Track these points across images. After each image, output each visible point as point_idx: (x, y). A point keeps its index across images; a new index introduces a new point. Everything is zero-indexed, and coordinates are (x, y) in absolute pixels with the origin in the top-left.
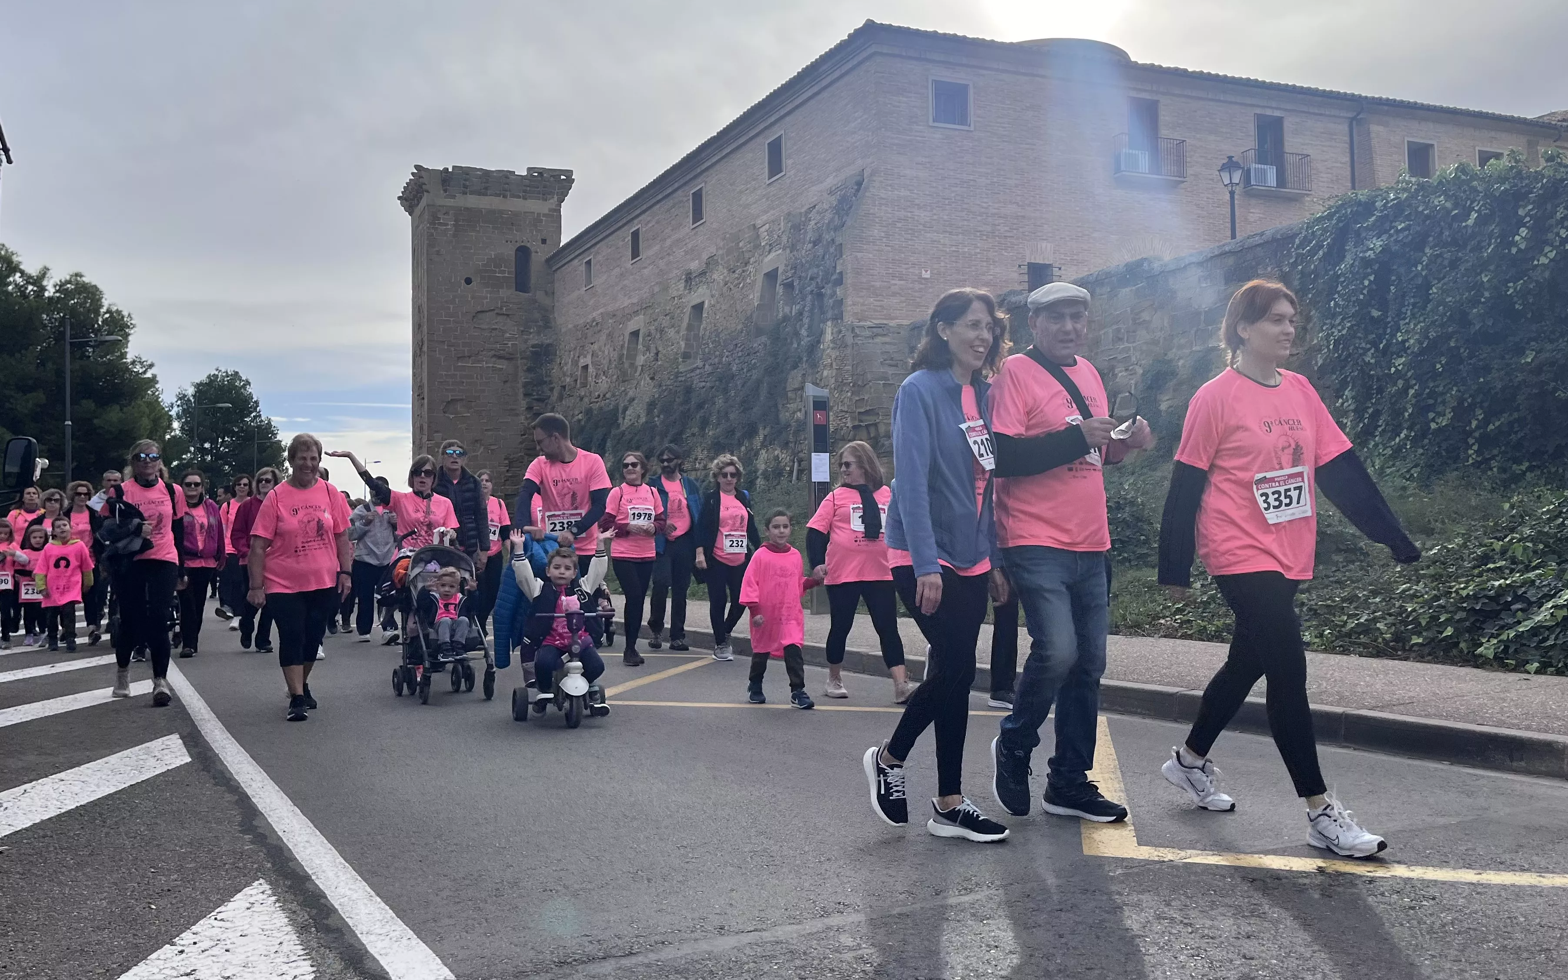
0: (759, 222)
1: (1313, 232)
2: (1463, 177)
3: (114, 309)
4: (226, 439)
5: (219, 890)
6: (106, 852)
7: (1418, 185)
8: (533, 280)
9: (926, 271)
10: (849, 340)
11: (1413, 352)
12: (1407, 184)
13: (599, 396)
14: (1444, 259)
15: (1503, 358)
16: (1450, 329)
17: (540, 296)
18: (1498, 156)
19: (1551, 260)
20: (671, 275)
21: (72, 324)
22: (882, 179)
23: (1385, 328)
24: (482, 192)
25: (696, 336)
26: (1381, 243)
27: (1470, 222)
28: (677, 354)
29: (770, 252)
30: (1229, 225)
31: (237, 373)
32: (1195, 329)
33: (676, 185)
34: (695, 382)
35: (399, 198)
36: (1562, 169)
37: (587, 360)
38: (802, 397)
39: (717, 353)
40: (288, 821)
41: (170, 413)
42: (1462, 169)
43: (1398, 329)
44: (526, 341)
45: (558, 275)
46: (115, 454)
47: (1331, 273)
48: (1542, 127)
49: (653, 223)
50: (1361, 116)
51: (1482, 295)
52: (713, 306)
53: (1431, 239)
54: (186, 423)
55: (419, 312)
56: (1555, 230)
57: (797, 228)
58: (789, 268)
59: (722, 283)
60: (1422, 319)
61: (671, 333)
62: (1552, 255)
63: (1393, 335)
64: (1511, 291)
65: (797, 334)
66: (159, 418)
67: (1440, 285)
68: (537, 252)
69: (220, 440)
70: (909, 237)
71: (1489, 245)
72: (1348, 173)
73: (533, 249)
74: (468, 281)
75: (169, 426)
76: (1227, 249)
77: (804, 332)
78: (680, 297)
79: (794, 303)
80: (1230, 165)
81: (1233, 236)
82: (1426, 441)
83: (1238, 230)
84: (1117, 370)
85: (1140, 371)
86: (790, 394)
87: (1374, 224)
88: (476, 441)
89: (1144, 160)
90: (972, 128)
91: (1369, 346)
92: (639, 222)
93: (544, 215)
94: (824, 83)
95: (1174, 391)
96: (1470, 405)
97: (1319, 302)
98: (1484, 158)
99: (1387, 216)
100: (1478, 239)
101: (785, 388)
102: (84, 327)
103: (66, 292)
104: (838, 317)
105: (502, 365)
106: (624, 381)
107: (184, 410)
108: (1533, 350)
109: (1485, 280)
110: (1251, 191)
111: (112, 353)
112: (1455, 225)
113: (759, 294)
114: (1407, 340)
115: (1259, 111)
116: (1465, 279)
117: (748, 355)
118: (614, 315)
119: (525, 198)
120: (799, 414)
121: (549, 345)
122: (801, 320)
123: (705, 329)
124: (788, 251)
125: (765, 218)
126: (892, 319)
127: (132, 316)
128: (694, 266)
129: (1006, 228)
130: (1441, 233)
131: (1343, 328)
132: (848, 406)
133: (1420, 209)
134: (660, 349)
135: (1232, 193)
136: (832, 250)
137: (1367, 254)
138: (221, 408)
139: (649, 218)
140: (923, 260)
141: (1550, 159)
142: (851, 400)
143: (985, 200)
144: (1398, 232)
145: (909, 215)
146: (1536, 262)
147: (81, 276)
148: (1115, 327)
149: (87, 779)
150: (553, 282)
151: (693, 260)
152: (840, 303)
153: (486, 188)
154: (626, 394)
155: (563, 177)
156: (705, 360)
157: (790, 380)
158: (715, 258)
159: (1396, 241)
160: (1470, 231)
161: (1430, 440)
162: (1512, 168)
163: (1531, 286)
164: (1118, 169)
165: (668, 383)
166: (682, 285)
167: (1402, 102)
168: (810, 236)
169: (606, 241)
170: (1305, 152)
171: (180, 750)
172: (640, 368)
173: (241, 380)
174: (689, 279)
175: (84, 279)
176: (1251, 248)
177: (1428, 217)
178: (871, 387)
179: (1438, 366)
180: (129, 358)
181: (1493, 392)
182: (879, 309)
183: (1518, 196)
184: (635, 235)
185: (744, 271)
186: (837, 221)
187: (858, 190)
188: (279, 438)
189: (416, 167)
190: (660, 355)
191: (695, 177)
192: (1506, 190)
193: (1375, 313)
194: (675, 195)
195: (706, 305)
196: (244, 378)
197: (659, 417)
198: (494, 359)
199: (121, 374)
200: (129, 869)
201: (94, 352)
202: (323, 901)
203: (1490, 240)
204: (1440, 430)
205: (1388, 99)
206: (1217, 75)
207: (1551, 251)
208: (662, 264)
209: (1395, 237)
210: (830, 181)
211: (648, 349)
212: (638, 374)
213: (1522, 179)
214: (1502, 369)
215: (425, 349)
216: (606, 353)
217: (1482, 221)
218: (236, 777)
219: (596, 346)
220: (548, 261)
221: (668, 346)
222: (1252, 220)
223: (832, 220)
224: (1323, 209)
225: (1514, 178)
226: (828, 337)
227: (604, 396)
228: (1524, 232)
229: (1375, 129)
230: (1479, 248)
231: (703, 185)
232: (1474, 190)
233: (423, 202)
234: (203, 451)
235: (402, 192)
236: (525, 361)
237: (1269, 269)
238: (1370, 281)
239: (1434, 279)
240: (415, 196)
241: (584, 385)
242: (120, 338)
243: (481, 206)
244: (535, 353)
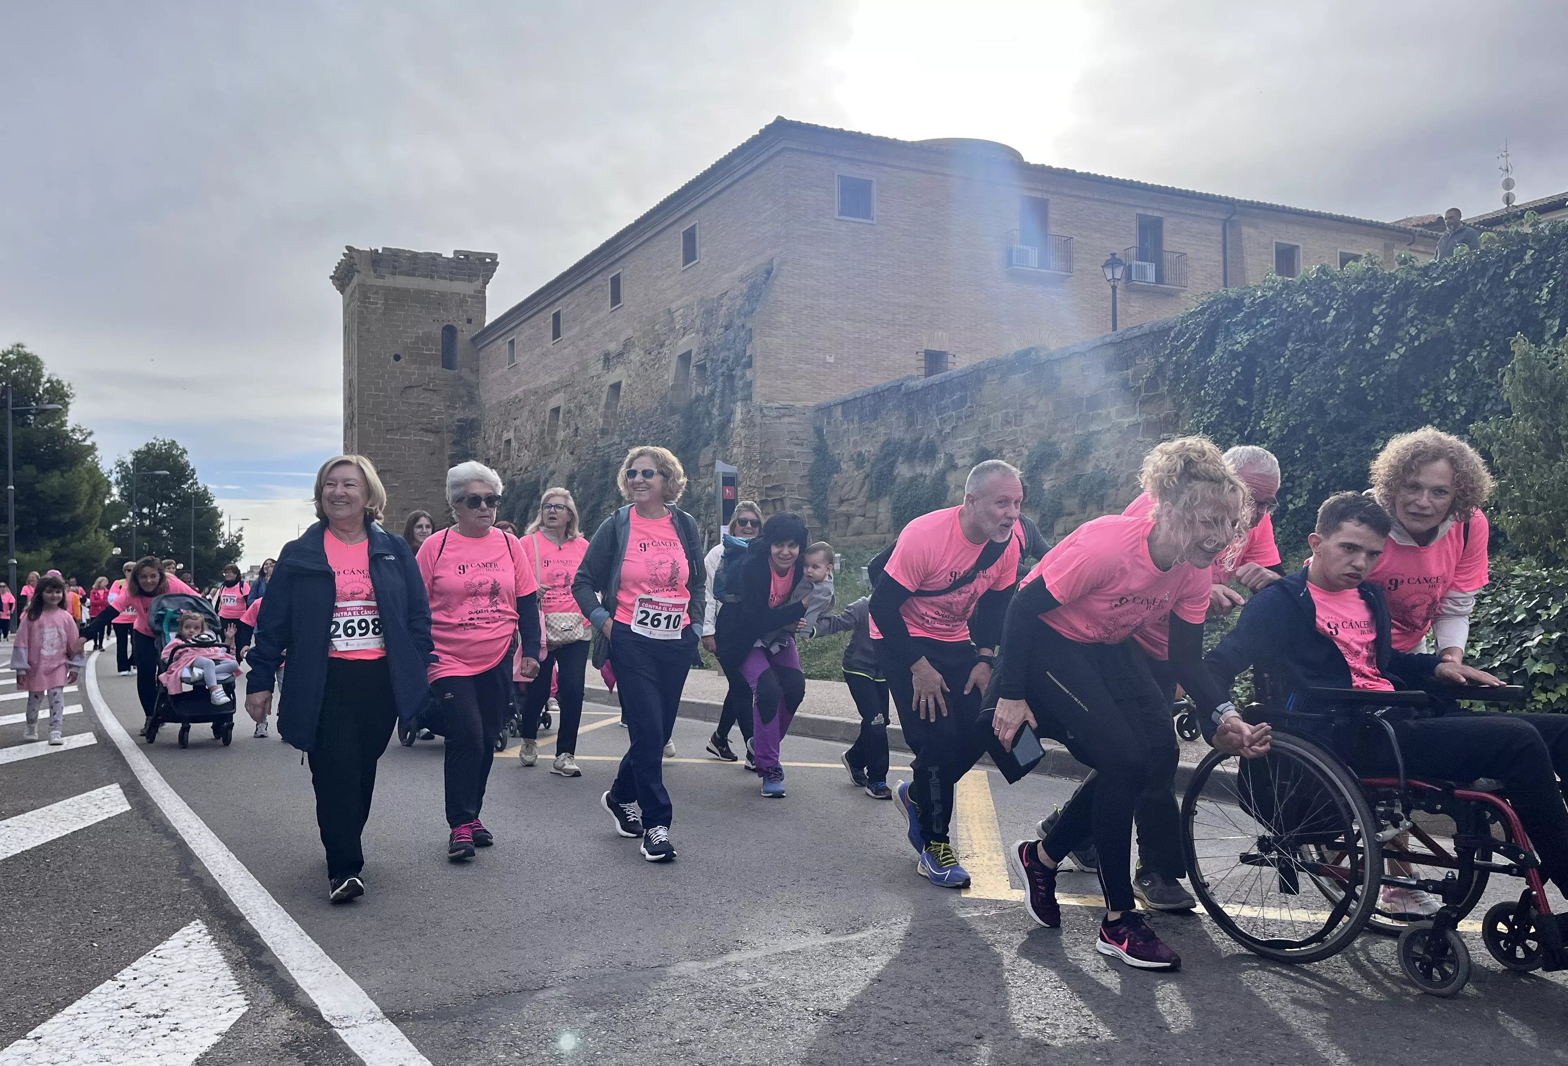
0: (674, 307)
1: (1187, 326)
2: (1324, 277)
3: (54, 379)
4: (164, 504)
5: (158, 929)
6: (50, 894)
7: (1283, 284)
8: (459, 358)
9: (830, 356)
10: (758, 420)
11: (1274, 439)
12: (1273, 283)
13: (521, 469)
14: (1305, 353)
15: (1354, 445)
16: (1308, 418)
17: (465, 373)
18: (1356, 258)
19: (1401, 356)
20: (590, 356)
21: (13, 392)
22: (790, 268)
23: (1249, 417)
24: (410, 273)
25: (614, 414)
26: (1248, 337)
27: (1329, 319)
28: (596, 430)
29: (684, 335)
30: (1110, 317)
31: (174, 442)
32: (1077, 414)
33: (596, 270)
34: (612, 457)
35: (331, 277)
36: (1414, 272)
37: (511, 435)
38: (712, 472)
39: (634, 430)
40: (223, 866)
41: (109, 479)
42: (1323, 270)
43: (1262, 418)
44: (452, 416)
45: (482, 354)
46: (57, 518)
47: (1203, 364)
48: (1397, 231)
49: (573, 306)
50: (1233, 218)
51: (1338, 387)
52: (630, 385)
53: (1293, 334)
54: (125, 488)
55: (350, 386)
56: (1406, 329)
57: (709, 313)
58: (702, 350)
59: (638, 364)
60: (1283, 408)
61: (590, 410)
62: (1402, 351)
63: (1257, 423)
64: (1364, 384)
65: (708, 413)
66: (99, 484)
67: (1300, 377)
68: (463, 331)
69: (158, 506)
70: (815, 323)
71: (1346, 341)
72: (1220, 271)
73: (458, 328)
74: (397, 358)
75: (109, 492)
76: (1108, 340)
77: (715, 412)
78: (599, 377)
79: (706, 384)
80: (1113, 262)
81: (1115, 328)
82: (1284, 521)
83: (1118, 322)
84: (1004, 452)
85: (1026, 453)
86: (702, 470)
87: (1242, 320)
88: (405, 510)
89: (1034, 256)
90: (875, 222)
91: (1235, 432)
92: (559, 306)
93: (470, 296)
94: (736, 176)
95: (1057, 471)
96: (1323, 489)
97: (1191, 391)
98: (1345, 260)
99: (1254, 312)
100: (1336, 335)
101: (697, 464)
102: (26, 395)
103: (7, 361)
104: (748, 398)
105: (430, 438)
106: (545, 455)
107: (123, 476)
108: (1382, 439)
109: (1341, 373)
110: (1131, 288)
111: (53, 421)
112: (1316, 322)
113: (673, 375)
114: (1269, 428)
115: (1140, 211)
116: (1323, 372)
117: (663, 432)
118: (536, 393)
119: (452, 280)
120: (710, 489)
121: (473, 420)
122: (713, 400)
123: (622, 407)
124: (701, 334)
125: (679, 303)
126: (798, 401)
127: (72, 386)
128: (613, 347)
129: (906, 317)
130: (1303, 329)
131: (1212, 416)
132: (756, 482)
133: (1284, 306)
134: (579, 425)
135: (1114, 288)
136: (742, 334)
137: (1235, 348)
138: (160, 475)
139: (569, 301)
140: (828, 345)
141: (1404, 262)
142: (758, 476)
143: (886, 290)
144: (1263, 327)
145: (815, 302)
146: (1387, 358)
147: (23, 347)
148: (1004, 411)
149: (31, 825)
150: (477, 360)
151: (611, 341)
152: (749, 385)
153: (415, 269)
154: (547, 467)
155: (488, 260)
156: (621, 437)
157: (702, 456)
158: (632, 340)
159: (1262, 336)
160: (1328, 327)
161: (1287, 519)
162: (1369, 269)
163: (1382, 380)
164: (1010, 264)
165: (587, 457)
166: (600, 365)
167: (1271, 205)
168: (722, 321)
169: (529, 321)
170: (1182, 251)
171: (119, 799)
172: (560, 443)
173: (177, 449)
174: (607, 359)
175: (25, 349)
176: (1130, 339)
177: (1291, 314)
178: (777, 464)
179: (1297, 452)
180: (69, 427)
181: (1345, 476)
182: (785, 390)
183: (1373, 297)
184: (557, 316)
185: (659, 353)
186: (747, 308)
187: (768, 278)
188: (215, 504)
189: (348, 248)
190: (579, 431)
191: (612, 264)
192: (1362, 291)
193: (1241, 402)
194: (595, 279)
195: (623, 384)
196: (181, 447)
197: (578, 489)
198: (421, 433)
199: (61, 441)
200: (72, 910)
201: (35, 420)
202: (256, 940)
203: (1347, 337)
204: (1297, 511)
205: (1259, 203)
206: (1103, 177)
207: (1401, 347)
208: (581, 344)
209: (1261, 332)
210: (741, 270)
211: (568, 425)
212: (558, 449)
213: (1377, 280)
214: (1353, 456)
215: (356, 421)
216: (528, 428)
217: (1338, 319)
218: (174, 824)
219: (518, 422)
220: (473, 340)
221: (586, 423)
222: (1132, 313)
223: (742, 307)
224: (1198, 304)
225: (1370, 279)
226: (738, 416)
227: (526, 469)
228: (1377, 329)
229: (1246, 230)
230: (1336, 344)
231: (620, 270)
232: (1333, 289)
233: (355, 281)
234: (142, 516)
235: (334, 272)
236: (451, 435)
237: (1146, 360)
238: (1237, 372)
239: (1295, 371)
240: (346, 276)
241: (507, 458)
242: (60, 407)
243: (409, 287)
244: (460, 428)
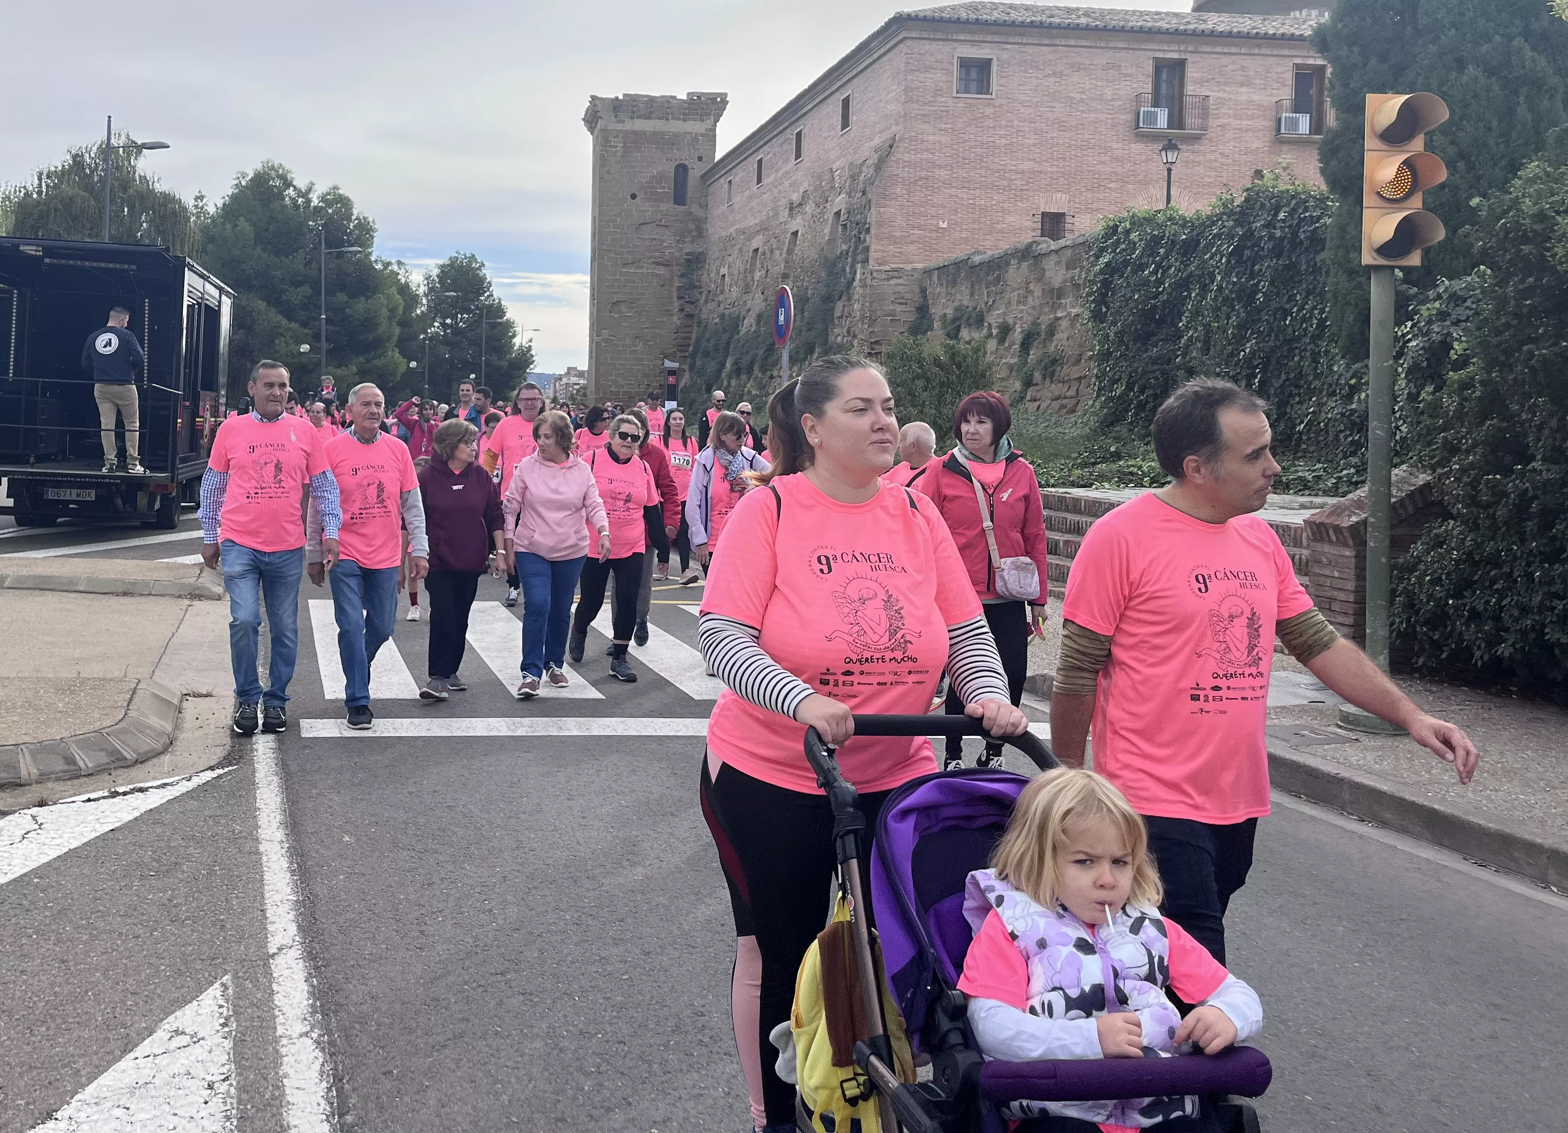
0: (834, 167)
4: (464, 316)
8: (689, 195)
13: (730, 303)
17: (695, 208)
20: (780, 203)
24: (647, 117)
25: (792, 260)
28: (779, 274)
29: (838, 194)
31: (474, 256)
33: (786, 123)
35: (583, 119)
37: (725, 270)
44: (681, 250)
45: (710, 191)
49: (770, 155)
52: (805, 235)
59: (810, 216)
61: (777, 254)
68: (694, 169)
69: (459, 316)
73: (690, 166)
74: (634, 197)
75: (419, 304)
77: (847, 269)
78: (785, 223)
88: (637, 337)
90: (994, 97)
92: (760, 155)
93: (702, 135)
104: (865, 261)
105: (661, 271)
106: (746, 293)
110: (1281, 139)
113: (829, 231)
115: (1298, 61)
118: (744, 233)
119: (685, 121)
121: (699, 254)
123: (798, 254)
125: (838, 164)
128: (794, 197)
129: (1024, 183)
134: (769, 268)
139: (770, 149)
147: (338, 189)
150: (706, 197)
151: (794, 191)
152: (867, 249)
153: (651, 113)
154: (746, 305)
155: (719, 100)
158: (808, 193)
164: (1137, 126)
165: (772, 298)
166: (787, 212)
169: (741, 165)
172: (756, 283)
174: (792, 208)
184: (759, 164)
185: (823, 208)
188: (508, 316)
189: (592, 96)
190: (769, 274)
191: (797, 120)
194: (782, 135)
195: (800, 233)
196: (479, 261)
198: (653, 266)
208: (775, 192)
211: (762, 267)
212: (754, 288)
215: (597, 256)
216: (737, 265)
219: (731, 259)
220: (702, 177)
221: (774, 266)
227: (733, 304)
231: (803, 127)
233: (600, 123)
235: (585, 115)
236: (679, 268)
240: (594, 118)
241: (722, 292)
243: (646, 129)
244: (689, 261)
